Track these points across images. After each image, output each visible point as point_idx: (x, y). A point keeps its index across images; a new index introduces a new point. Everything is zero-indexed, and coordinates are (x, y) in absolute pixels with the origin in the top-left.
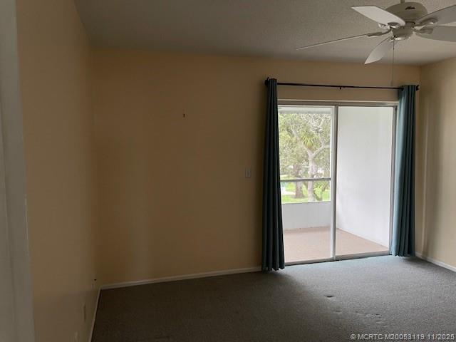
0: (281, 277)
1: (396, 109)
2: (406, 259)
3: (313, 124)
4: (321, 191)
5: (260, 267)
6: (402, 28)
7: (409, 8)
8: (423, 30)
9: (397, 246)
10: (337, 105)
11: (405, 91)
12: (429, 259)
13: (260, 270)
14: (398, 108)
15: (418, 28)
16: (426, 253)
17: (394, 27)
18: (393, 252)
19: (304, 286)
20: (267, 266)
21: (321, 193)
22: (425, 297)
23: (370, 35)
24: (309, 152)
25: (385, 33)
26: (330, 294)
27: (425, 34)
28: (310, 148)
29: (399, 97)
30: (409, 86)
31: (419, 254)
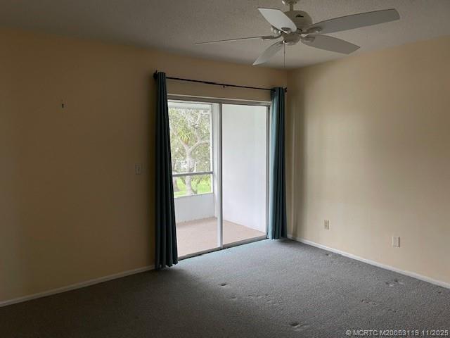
0: (176, 272)
1: (269, 109)
2: (280, 241)
3: (190, 119)
4: (196, 183)
5: (154, 266)
6: (292, 33)
7: (299, 16)
8: (307, 38)
9: (273, 230)
10: (221, 103)
11: (277, 93)
12: (298, 239)
13: (154, 268)
14: (271, 108)
15: (303, 35)
16: (295, 234)
17: (286, 32)
18: (270, 236)
19: (198, 279)
20: (161, 263)
21: (197, 186)
22: (301, 274)
23: (264, 38)
24: (186, 148)
25: (276, 38)
26: (223, 282)
27: (308, 41)
28: (186, 143)
29: (272, 98)
30: (280, 88)
31: (290, 236)
